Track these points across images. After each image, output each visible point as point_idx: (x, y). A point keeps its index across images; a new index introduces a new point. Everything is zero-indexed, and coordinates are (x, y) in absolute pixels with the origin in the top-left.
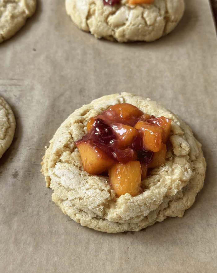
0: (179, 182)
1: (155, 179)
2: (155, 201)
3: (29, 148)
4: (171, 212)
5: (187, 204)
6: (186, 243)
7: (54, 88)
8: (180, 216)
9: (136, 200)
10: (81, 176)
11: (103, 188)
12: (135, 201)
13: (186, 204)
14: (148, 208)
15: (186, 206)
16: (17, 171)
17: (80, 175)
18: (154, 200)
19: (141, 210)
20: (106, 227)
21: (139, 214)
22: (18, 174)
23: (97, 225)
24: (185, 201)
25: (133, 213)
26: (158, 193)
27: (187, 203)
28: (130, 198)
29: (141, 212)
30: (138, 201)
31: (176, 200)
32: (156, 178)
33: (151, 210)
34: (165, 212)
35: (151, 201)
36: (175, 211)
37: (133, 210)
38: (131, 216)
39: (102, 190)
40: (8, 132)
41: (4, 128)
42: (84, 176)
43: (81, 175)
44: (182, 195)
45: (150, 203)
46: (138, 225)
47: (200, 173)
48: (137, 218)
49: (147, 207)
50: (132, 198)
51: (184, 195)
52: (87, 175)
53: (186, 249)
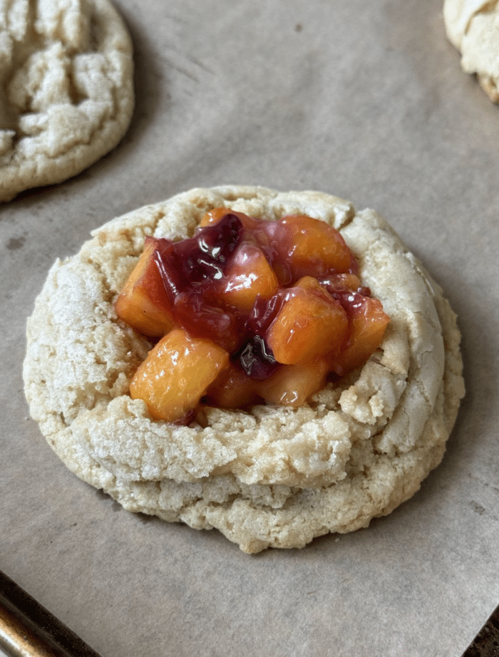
0: (281, 463)
1: (239, 421)
2: (190, 461)
3: (90, 212)
4: (223, 519)
5: (278, 533)
6: (200, 608)
7: (259, 128)
8: (243, 548)
9: (146, 428)
10: (94, 308)
11: (106, 358)
12: (141, 429)
13: (272, 530)
14: (163, 466)
15: (272, 535)
16: (26, 237)
17: (95, 305)
18: (189, 456)
19: (143, 458)
20: (66, 450)
21: (132, 463)
22: (22, 245)
23: (53, 433)
24: (275, 522)
25: (121, 451)
26: (210, 450)
27: (277, 529)
28: (137, 415)
29: (139, 459)
30: (149, 433)
31: (258, 505)
32: (242, 420)
33: (164, 474)
34: (208, 510)
35: (178, 456)
36: (234, 527)
37: (124, 444)
38: (111, 454)
39: (99, 362)
40: (75, 152)
41: (71, 136)
42: (101, 312)
43: (97, 308)
44: (280, 506)
45: (176, 457)
46: (132, 495)
47: (369, 491)
48: (125, 470)
49: (162, 461)
50: (140, 418)
51: (285, 508)
52: (110, 316)
53: (186, 621)
